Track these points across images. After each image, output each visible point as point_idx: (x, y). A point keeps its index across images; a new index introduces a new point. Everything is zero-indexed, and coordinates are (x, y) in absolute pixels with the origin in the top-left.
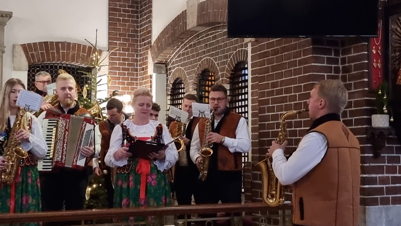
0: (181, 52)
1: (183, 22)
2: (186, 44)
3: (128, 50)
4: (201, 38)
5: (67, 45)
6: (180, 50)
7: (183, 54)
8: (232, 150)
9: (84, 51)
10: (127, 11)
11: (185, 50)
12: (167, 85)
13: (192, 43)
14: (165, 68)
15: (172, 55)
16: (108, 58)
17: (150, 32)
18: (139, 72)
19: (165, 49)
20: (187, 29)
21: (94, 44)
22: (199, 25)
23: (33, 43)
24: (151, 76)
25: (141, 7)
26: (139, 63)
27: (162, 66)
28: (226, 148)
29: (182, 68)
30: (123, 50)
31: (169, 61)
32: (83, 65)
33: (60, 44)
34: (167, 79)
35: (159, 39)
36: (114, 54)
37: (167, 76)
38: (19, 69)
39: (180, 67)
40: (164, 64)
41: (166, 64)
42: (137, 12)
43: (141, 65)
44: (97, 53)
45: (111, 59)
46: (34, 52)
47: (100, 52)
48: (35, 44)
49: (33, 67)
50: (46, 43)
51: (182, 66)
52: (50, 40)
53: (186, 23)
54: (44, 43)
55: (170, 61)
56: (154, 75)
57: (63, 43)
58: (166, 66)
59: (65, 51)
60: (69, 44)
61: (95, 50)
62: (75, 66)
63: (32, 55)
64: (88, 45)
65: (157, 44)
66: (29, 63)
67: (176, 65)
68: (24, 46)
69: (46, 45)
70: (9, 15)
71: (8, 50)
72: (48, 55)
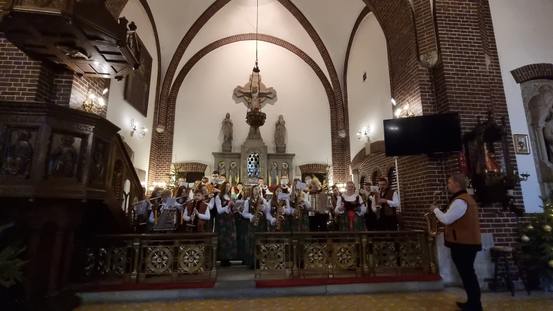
3: (341, 165)
5: (316, 165)
8: (391, 206)
9: (322, 167)
10: (340, 150)
12: (358, 179)
15: (360, 166)
17: (350, 157)
21: (327, 164)
24: (351, 176)
27: (355, 171)
28: (388, 205)
30: (339, 165)
32: (321, 173)
33: (313, 165)
34: (358, 177)
37: (358, 175)
38: (298, 175)
41: (358, 170)
43: (346, 171)
45: (333, 169)
46: (303, 168)
47: (329, 167)
48: (304, 165)
49: (303, 174)
50: (308, 165)
56: (353, 175)
62: (319, 173)
63: (303, 170)
64: (324, 164)
65: (355, 160)
68: (300, 167)
69: (308, 166)
70: (294, 155)
71: (294, 168)
72: (309, 169)
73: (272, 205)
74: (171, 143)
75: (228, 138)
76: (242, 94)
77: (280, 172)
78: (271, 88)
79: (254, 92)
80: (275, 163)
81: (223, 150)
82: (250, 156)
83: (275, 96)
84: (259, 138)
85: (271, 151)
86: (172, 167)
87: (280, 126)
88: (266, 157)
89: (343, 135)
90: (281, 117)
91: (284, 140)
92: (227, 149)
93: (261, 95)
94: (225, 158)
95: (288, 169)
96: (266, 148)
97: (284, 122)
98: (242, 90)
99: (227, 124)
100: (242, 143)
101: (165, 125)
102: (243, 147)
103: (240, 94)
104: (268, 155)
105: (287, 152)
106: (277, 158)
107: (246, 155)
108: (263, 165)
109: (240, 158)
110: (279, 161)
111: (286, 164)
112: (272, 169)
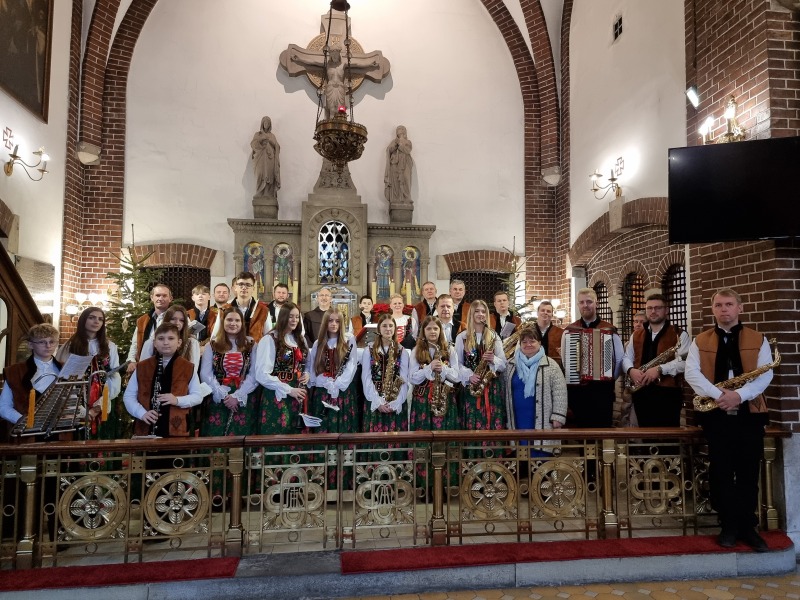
3: (545, 254)
5: (486, 253)
9: (501, 258)
10: (544, 216)
14: (584, 272)
15: (593, 259)
16: (525, 264)
17: (568, 235)
21: (512, 251)
23: (454, 253)
24: (569, 281)
25: (558, 211)
27: (582, 270)
31: (589, 264)
32: (501, 272)
33: (479, 253)
34: (587, 283)
35: (577, 242)
36: (532, 259)
37: (587, 280)
38: (443, 279)
40: (583, 267)
41: (586, 268)
42: (553, 216)
43: (558, 269)
44: (514, 260)
45: (528, 264)
46: (455, 261)
47: (518, 258)
48: (456, 254)
50: (467, 252)
52: (469, 250)
54: (464, 252)
56: (573, 279)
57: (482, 251)
58: (585, 270)
59: (484, 259)
60: (487, 252)
61: (513, 256)
62: (493, 272)
63: (454, 264)
64: (505, 251)
65: (578, 247)
66: (451, 272)
67: (597, 268)
68: (446, 257)
69: (466, 254)
70: (433, 229)
71: (432, 261)
72: (468, 264)
74: (119, 192)
75: (269, 184)
76: (303, 68)
77: (398, 271)
78: (377, 54)
79: (335, 63)
80: (386, 247)
81: (257, 215)
82: (325, 230)
83: (386, 75)
84: (348, 185)
85: (377, 218)
86: (125, 255)
87: (399, 153)
88: (365, 231)
89: (552, 179)
90: (401, 132)
91: (408, 191)
92: (265, 210)
93: (351, 72)
94: (261, 232)
95: (418, 263)
96: (363, 209)
97: (409, 145)
98: (303, 58)
99: (265, 144)
100: (305, 197)
101: (101, 143)
102: (307, 207)
103: (298, 67)
104: (369, 229)
105: (415, 222)
106: (392, 235)
107: (313, 228)
108: (358, 254)
109: (299, 234)
110: (396, 242)
111: (413, 250)
112: (378, 261)
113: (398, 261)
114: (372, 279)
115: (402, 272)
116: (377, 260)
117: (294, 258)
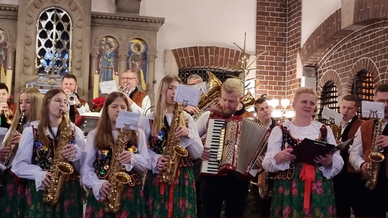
0: (333, 54)
1: (337, 21)
2: (339, 45)
3: (275, 54)
4: (357, 38)
5: (216, 50)
6: (332, 52)
7: (336, 56)
9: (232, 56)
11: (338, 51)
12: (317, 88)
13: (346, 44)
14: (315, 71)
15: (323, 58)
16: (255, 62)
17: (299, 34)
18: (286, 76)
19: (316, 51)
20: (342, 28)
21: (243, 48)
22: (356, 23)
23: (184, 49)
24: (300, 80)
25: (290, 10)
26: (287, 67)
27: (312, 69)
29: (335, 71)
30: (271, 54)
31: (319, 63)
32: (231, 70)
33: (209, 49)
34: (317, 83)
35: (309, 41)
36: (262, 58)
37: (317, 80)
39: (332, 70)
40: (313, 67)
41: (316, 67)
42: (285, 15)
43: (289, 69)
44: (245, 57)
45: (258, 63)
46: (184, 57)
47: (248, 56)
49: (183, 72)
50: (195, 48)
51: (334, 68)
52: (199, 45)
53: (340, 22)
54: (194, 47)
55: (321, 64)
56: (303, 79)
57: (211, 48)
58: (316, 70)
59: (214, 56)
60: (218, 48)
61: (244, 53)
62: (223, 70)
63: (182, 60)
64: (235, 49)
65: (307, 47)
66: (179, 69)
67: (327, 67)
68: (174, 51)
69: (195, 50)
70: (161, 21)
71: (160, 55)
72: (197, 60)
73: (99, 145)
80: (110, 39)
82: (44, 17)
85: (101, 6)
88: (89, 20)
95: (145, 56)
104: (93, 17)
105: (142, 13)
106: (117, 26)
107: (31, 13)
108: (80, 44)
109: (15, 19)
110: (122, 34)
111: (140, 43)
112: (101, 53)
113: (123, 53)
114: (95, 71)
115: (128, 65)
116: (101, 51)
117: (8, 44)
